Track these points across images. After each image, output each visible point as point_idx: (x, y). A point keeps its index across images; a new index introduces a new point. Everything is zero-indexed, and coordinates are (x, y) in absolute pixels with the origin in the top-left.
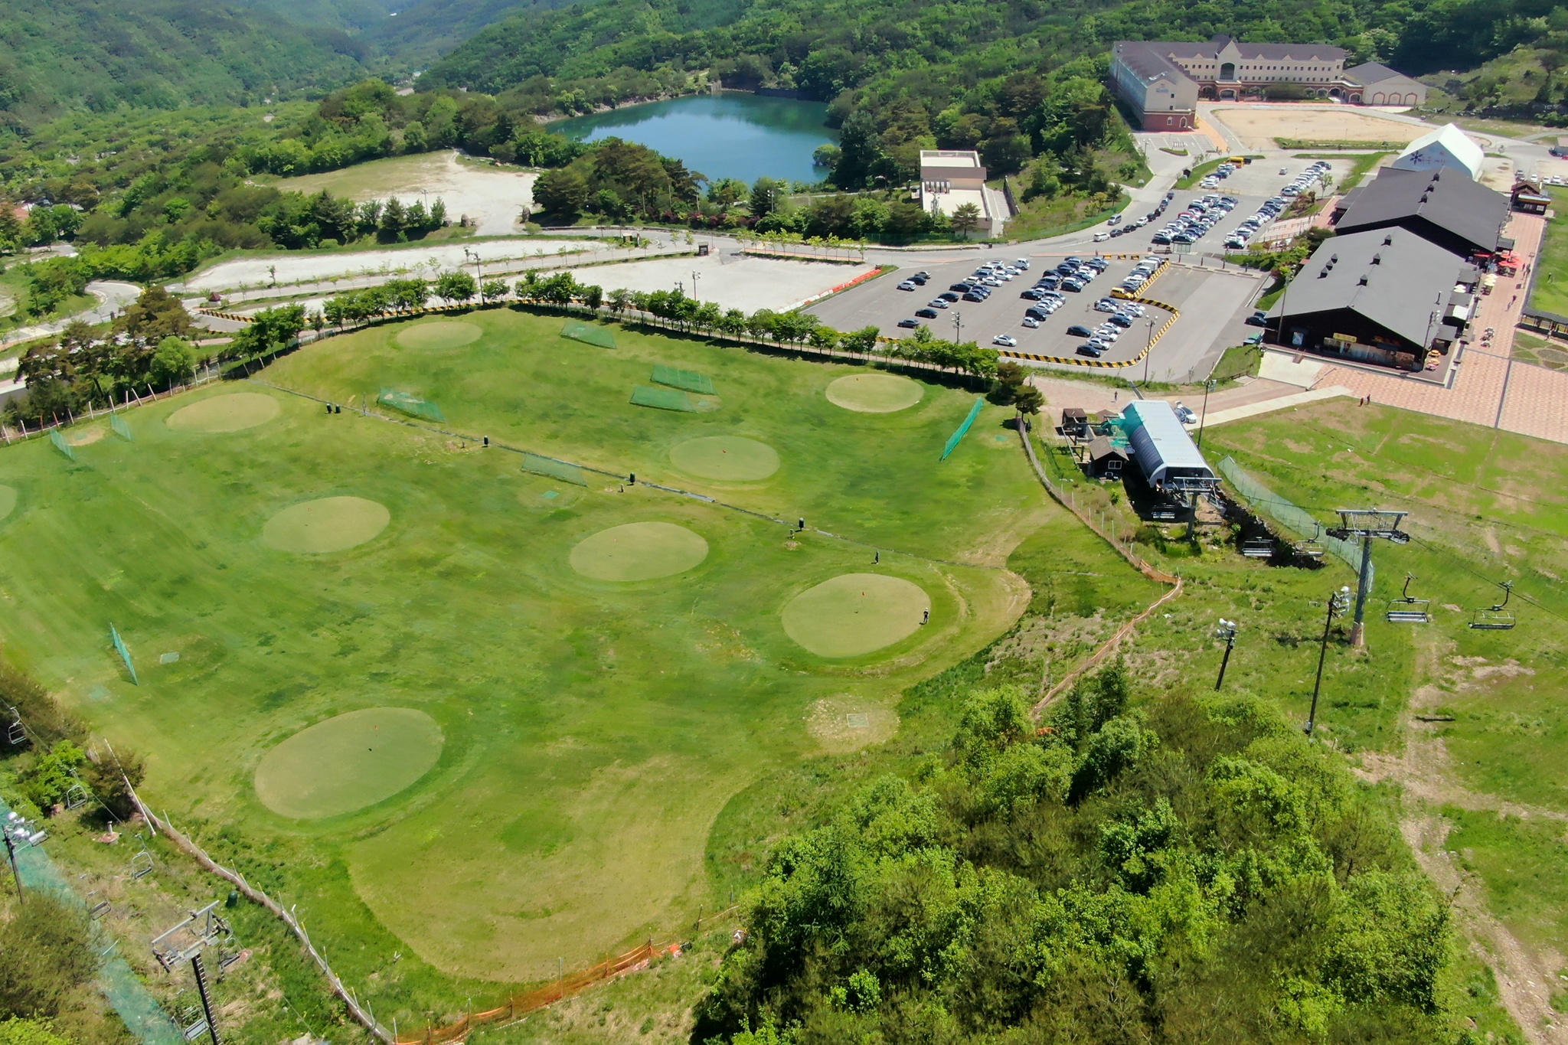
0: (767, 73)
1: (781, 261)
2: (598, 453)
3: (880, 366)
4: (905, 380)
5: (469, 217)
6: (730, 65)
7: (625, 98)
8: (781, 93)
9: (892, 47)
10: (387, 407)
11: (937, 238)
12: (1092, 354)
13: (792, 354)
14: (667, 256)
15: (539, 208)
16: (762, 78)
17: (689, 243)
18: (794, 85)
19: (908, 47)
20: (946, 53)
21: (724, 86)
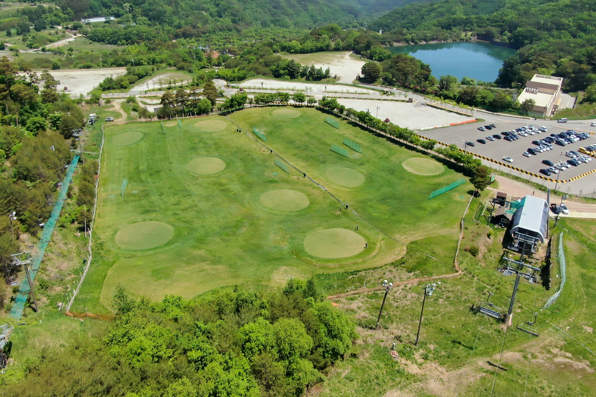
0: (497, 35)
1: (439, 110)
3: (434, 157)
4: (440, 165)
5: (338, 75)
6: (482, 31)
7: (433, 39)
8: (502, 44)
9: (557, 29)
10: (254, 133)
11: (512, 111)
12: (546, 174)
14: (396, 101)
15: (362, 76)
16: (494, 37)
17: (406, 97)
18: (507, 41)
19: (564, 29)
20: (582, 34)
21: (478, 39)
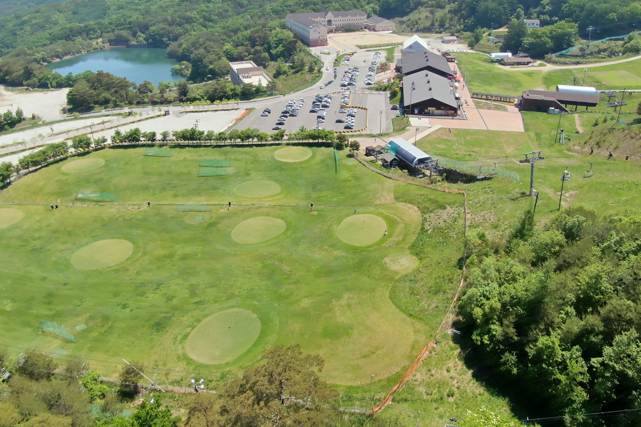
0: (131, 38)
1: (203, 113)
2: (202, 198)
3: (288, 144)
5: (36, 113)
6: (112, 36)
7: (66, 54)
8: (140, 46)
9: (186, 23)
10: (83, 200)
11: (263, 95)
12: (350, 128)
13: (251, 146)
14: (151, 118)
15: (71, 107)
16: (129, 40)
17: (160, 111)
18: (145, 42)
19: (194, 22)
20: (211, 24)
21: (110, 45)
